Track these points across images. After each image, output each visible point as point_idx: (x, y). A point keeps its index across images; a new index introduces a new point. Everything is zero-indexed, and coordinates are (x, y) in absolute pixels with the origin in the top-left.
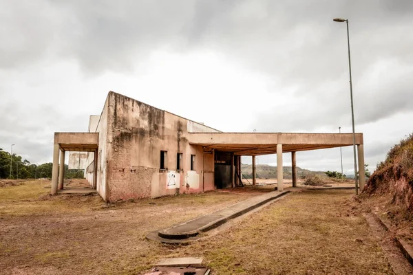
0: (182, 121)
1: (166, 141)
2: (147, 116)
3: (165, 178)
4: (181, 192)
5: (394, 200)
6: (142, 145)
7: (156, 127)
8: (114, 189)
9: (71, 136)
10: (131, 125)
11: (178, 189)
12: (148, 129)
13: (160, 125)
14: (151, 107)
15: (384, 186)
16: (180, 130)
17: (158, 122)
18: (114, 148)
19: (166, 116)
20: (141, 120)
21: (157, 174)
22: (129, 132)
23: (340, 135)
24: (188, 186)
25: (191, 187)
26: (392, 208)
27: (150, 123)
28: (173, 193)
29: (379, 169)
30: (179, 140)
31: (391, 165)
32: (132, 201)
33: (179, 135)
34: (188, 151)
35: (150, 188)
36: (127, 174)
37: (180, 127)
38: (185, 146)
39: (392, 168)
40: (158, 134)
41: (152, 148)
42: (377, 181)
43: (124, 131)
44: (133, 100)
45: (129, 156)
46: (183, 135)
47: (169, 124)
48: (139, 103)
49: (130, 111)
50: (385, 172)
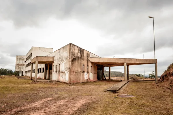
0: (89, 53)
1: (84, 61)
2: (79, 51)
3: (84, 75)
4: (88, 81)
5: (171, 82)
6: (78, 63)
7: (82, 56)
8: (72, 79)
9: (43, 58)
10: (76, 55)
11: (87, 80)
12: (80, 57)
13: (83, 55)
14: (81, 48)
15: (167, 78)
16: (88, 57)
17: (82, 54)
18: (72, 64)
19: (84, 51)
20: (78, 53)
21: (82, 74)
22: (75, 58)
23: (149, 60)
24: (90, 79)
25: (91, 79)
26: (170, 85)
27: (80, 54)
28: (86, 81)
29: (165, 73)
30: (88, 61)
31: (169, 72)
32: (76, 84)
33: (88, 59)
34: (90, 65)
35: (80, 79)
36: (75, 73)
37: (88, 55)
38: (89, 63)
39: (170, 73)
40: (82, 58)
41: (81, 64)
42: (164, 77)
43: (74, 57)
44: (76, 46)
45: (75, 67)
46: (89, 59)
47: (85, 55)
48: (78, 47)
49: (75, 50)
50: (167, 74)
